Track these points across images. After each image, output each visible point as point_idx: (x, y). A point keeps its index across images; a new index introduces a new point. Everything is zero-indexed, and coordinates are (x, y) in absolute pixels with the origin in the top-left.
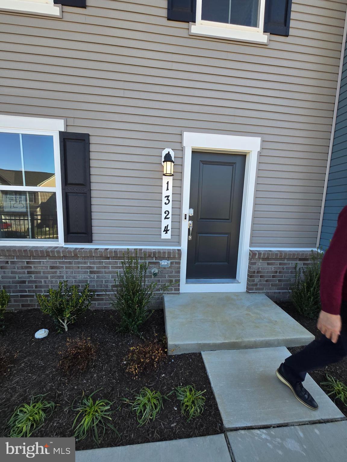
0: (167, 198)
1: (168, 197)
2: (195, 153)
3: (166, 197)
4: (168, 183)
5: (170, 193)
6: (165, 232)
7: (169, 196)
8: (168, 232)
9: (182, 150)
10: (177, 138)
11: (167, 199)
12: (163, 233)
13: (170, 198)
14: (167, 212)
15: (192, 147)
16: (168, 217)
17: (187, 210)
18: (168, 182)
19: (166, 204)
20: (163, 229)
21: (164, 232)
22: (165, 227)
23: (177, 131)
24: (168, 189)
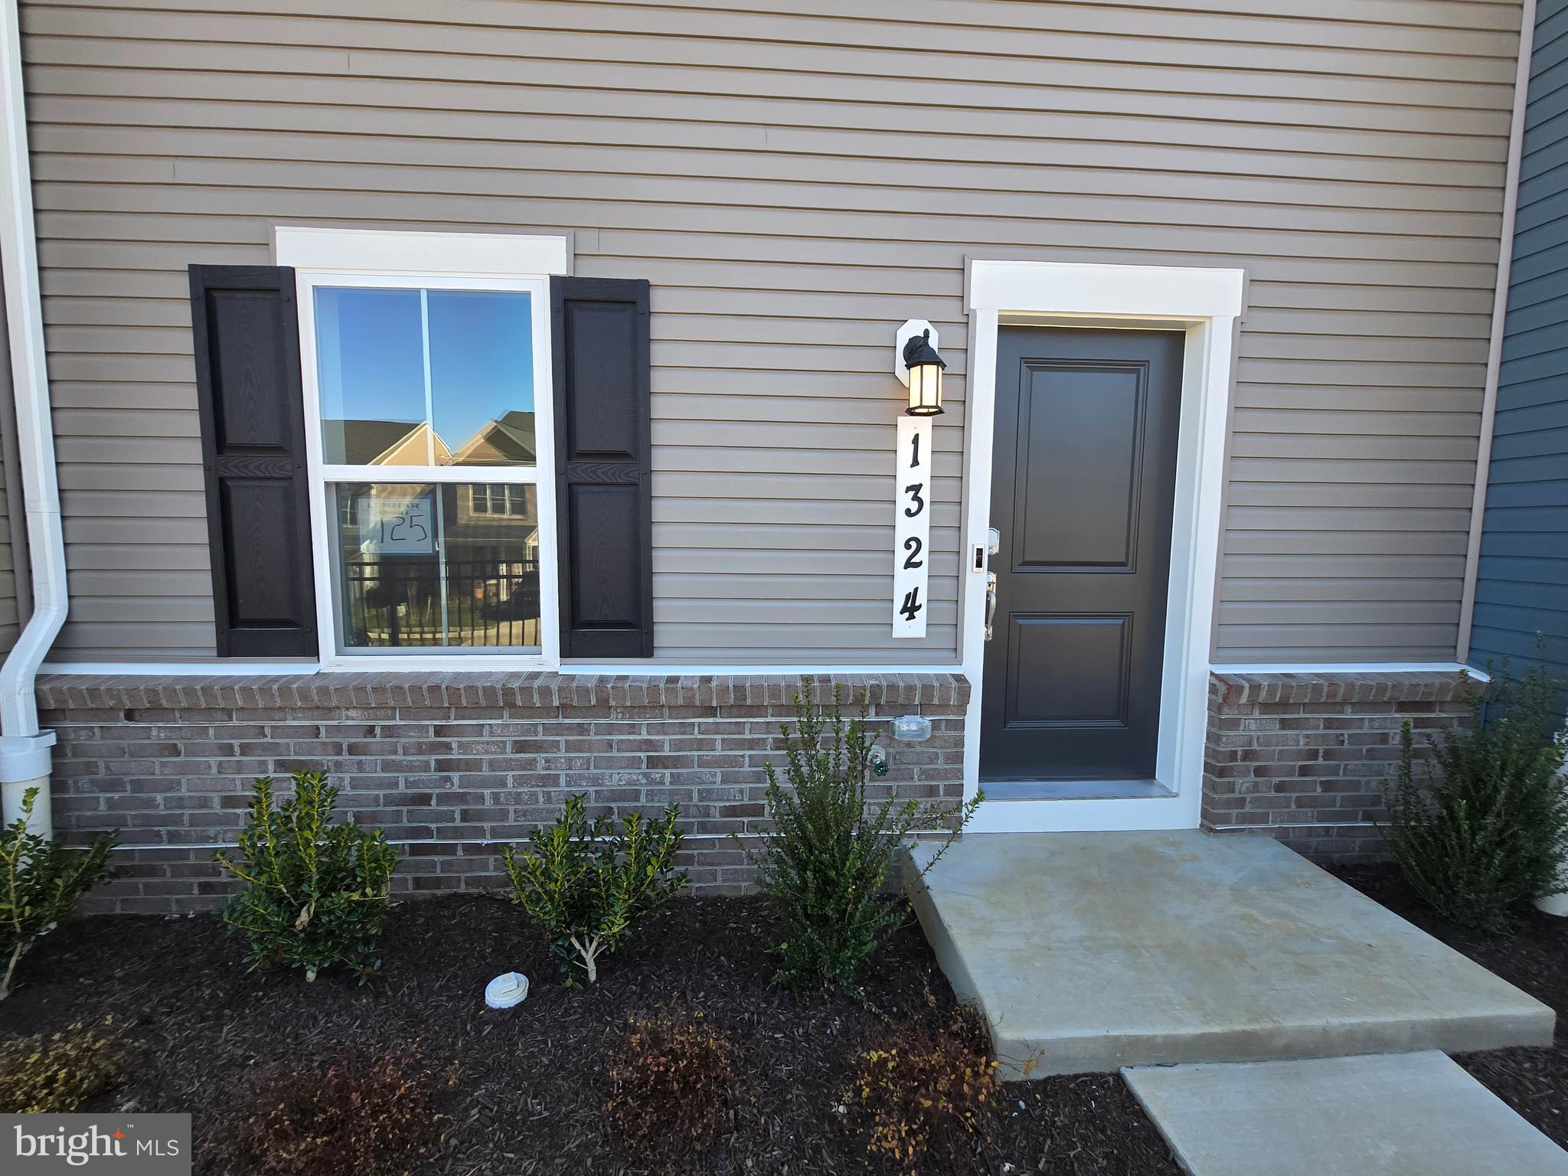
0: (912, 493)
1: (916, 488)
2: (1009, 331)
3: (908, 489)
4: (916, 440)
5: (922, 475)
6: (907, 615)
7: (921, 485)
8: (915, 614)
9: (967, 322)
10: (948, 284)
11: (916, 498)
12: (899, 620)
13: (925, 494)
14: (914, 544)
15: (999, 311)
16: (915, 560)
17: (982, 535)
18: (917, 436)
19: (908, 513)
20: (899, 603)
21: (902, 613)
22: (908, 597)
23: (949, 257)
24: (915, 463)
